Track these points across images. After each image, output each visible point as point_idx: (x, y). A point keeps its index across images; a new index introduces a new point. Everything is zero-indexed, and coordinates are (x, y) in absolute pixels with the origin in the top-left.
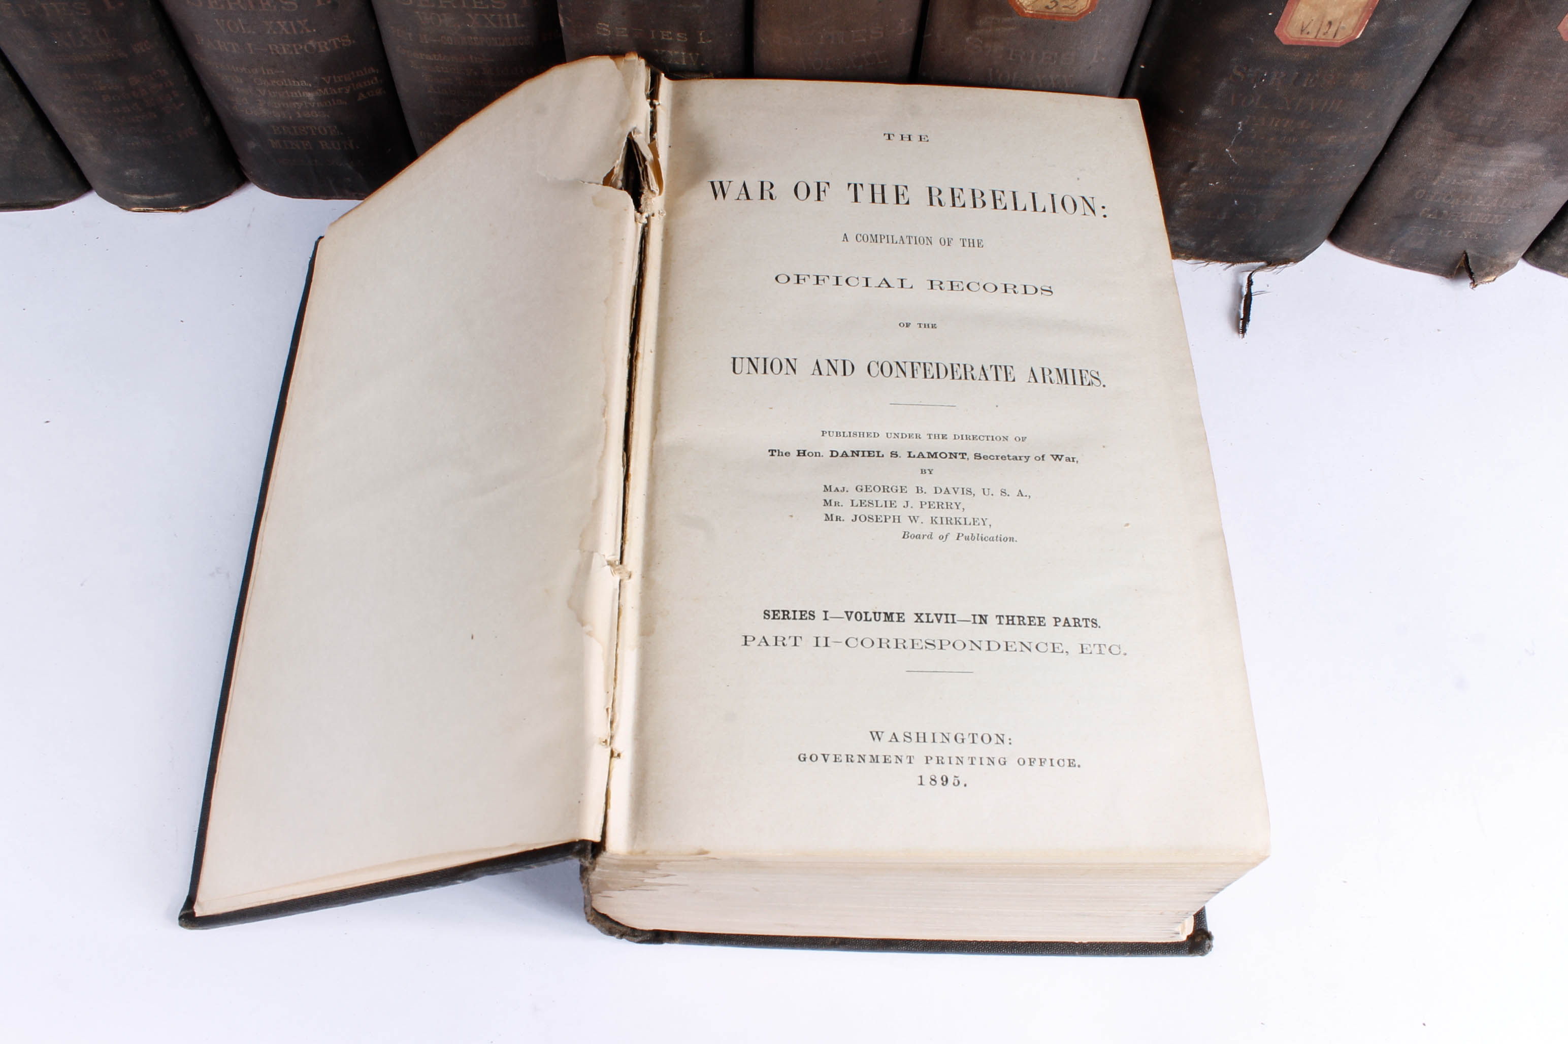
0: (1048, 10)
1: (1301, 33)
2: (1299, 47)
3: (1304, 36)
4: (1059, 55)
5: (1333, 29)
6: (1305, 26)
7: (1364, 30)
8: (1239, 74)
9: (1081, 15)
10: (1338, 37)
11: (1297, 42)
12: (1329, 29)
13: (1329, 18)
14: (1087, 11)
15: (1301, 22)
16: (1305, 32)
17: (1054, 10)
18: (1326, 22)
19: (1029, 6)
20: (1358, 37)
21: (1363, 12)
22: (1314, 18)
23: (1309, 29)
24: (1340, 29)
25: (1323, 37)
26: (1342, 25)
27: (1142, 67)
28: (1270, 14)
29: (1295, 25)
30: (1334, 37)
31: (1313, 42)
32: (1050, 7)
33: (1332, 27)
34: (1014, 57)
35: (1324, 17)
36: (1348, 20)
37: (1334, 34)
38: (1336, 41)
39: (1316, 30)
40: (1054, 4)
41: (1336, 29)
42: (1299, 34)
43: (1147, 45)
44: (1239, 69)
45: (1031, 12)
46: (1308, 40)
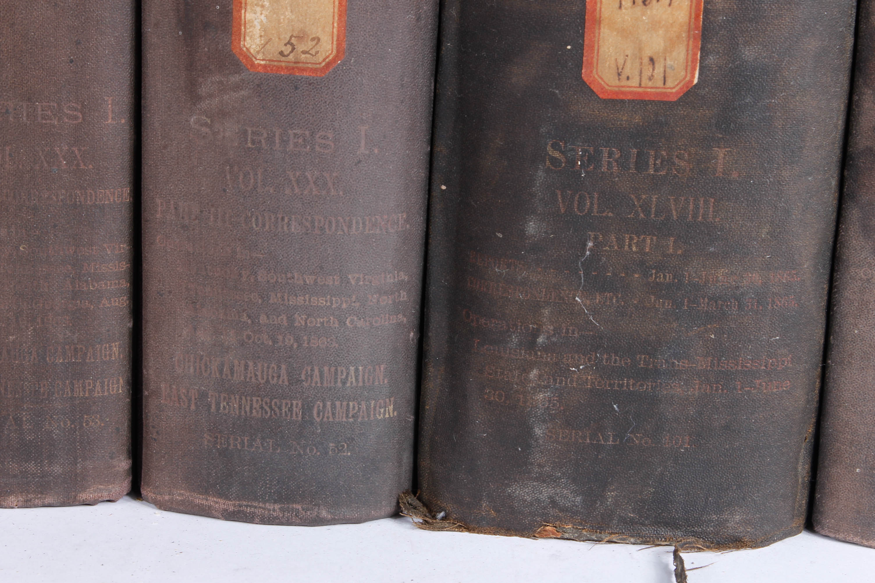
0: (283, 59)
1: (619, 79)
2: (622, 101)
3: (624, 83)
4: (312, 135)
5: (659, 70)
6: (621, 67)
7: (700, 70)
8: (557, 154)
9: (328, 65)
10: (669, 84)
11: (616, 93)
12: (653, 70)
13: (648, 53)
14: (334, 60)
15: (613, 59)
16: (623, 76)
17: (291, 57)
18: (646, 60)
19: (258, 52)
20: (696, 81)
21: (689, 37)
22: (629, 52)
23: (627, 71)
24: (668, 70)
25: (650, 84)
26: (669, 62)
27: (444, 187)
28: (569, 47)
29: (607, 65)
30: (664, 84)
31: (639, 93)
32: (286, 53)
33: (657, 66)
34: (253, 142)
35: (640, 50)
36: (674, 54)
37: (663, 79)
38: (669, 90)
39: (637, 73)
40: (289, 48)
41: (662, 70)
42: (617, 82)
43: (442, 149)
44: (554, 146)
45: (262, 63)
46: (632, 89)
